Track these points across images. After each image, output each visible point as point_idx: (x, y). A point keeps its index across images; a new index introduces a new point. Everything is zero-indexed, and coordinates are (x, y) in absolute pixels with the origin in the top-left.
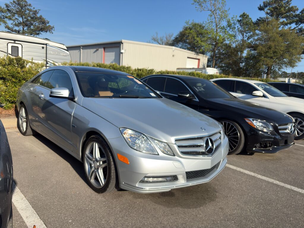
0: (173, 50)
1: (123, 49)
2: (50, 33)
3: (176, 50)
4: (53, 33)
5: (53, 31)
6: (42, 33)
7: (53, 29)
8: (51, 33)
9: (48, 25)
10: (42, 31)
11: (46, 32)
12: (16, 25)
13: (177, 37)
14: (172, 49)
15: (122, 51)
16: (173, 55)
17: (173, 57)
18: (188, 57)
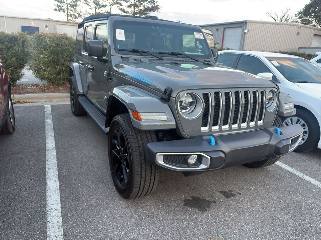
1: (247, 29)
2: (158, 12)
3: (302, 27)
4: (160, 13)
5: (160, 11)
6: (150, 13)
7: (161, 8)
9: (156, 5)
11: (154, 12)
12: (129, 7)
13: (301, 11)
14: (297, 25)
15: (246, 31)
16: (298, 33)
17: (297, 35)
18: (315, 34)
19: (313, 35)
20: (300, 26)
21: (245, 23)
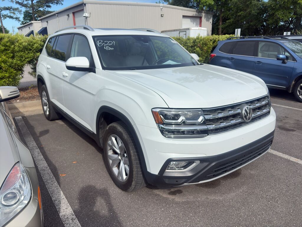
0: (161, 7)
1: (87, 12)
5: (62, 2)
8: (61, 5)
10: (52, 3)
14: (159, 6)
15: (86, 14)
16: (161, 15)
17: (161, 17)
18: (183, 15)
19: (182, 16)
20: (162, 7)
21: (83, 4)
